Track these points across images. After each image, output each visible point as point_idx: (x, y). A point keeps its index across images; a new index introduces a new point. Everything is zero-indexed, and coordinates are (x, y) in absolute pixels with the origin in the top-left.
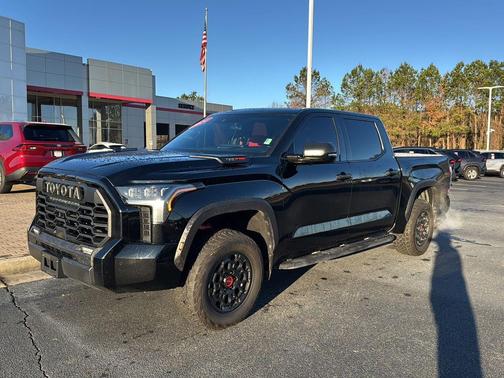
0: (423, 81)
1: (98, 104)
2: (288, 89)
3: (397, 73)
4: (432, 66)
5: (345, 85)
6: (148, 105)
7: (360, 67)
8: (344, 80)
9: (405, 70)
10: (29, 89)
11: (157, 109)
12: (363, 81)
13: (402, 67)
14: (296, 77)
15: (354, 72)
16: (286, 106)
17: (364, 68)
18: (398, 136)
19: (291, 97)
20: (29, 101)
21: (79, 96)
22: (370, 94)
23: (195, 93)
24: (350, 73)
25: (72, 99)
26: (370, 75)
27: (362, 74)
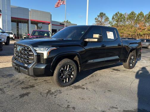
1: (34, 23)
2: (95, 19)
3: (130, 14)
4: (141, 12)
5: (113, 18)
6: (49, 23)
7: (118, 12)
8: (113, 16)
9: (132, 13)
10: (11, 17)
11: (52, 25)
12: (119, 17)
14: (98, 15)
15: (116, 14)
17: (120, 13)
18: (129, 34)
19: (96, 22)
20: (11, 22)
21: (28, 20)
22: (121, 21)
24: (115, 14)
25: (26, 21)
26: (121, 15)
27: (119, 14)
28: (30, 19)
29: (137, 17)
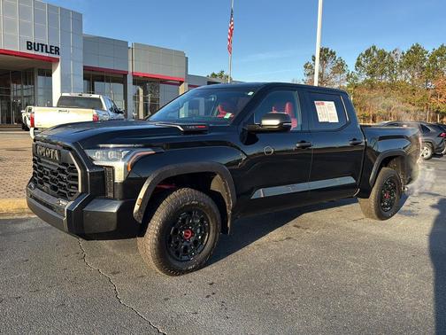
0: (433, 60)
1: (140, 81)
2: (306, 67)
3: (408, 52)
4: (442, 46)
5: (358, 64)
6: (182, 82)
7: (374, 48)
8: (358, 59)
9: (416, 50)
10: (86, 68)
11: (189, 86)
12: (376, 61)
13: (413, 48)
14: (314, 57)
15: (368, 52)
16: (302, 83)
17: (378, 48)
19: (308, 75)
20: (84, 79)
21: (125, 75)
22: (383, 72)
23: (222, 72)
24: (364, 53)
25: (120, 77)
26: (383, 54)
27: (375, 54)
28: (130, 71)
29: (431, 62)
